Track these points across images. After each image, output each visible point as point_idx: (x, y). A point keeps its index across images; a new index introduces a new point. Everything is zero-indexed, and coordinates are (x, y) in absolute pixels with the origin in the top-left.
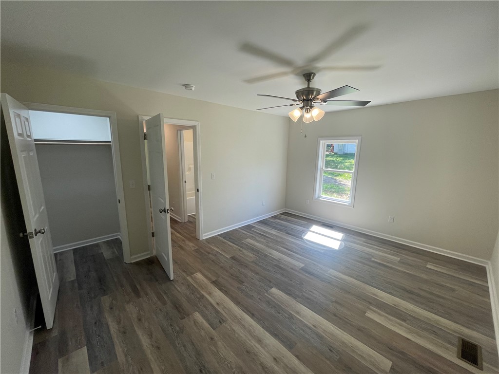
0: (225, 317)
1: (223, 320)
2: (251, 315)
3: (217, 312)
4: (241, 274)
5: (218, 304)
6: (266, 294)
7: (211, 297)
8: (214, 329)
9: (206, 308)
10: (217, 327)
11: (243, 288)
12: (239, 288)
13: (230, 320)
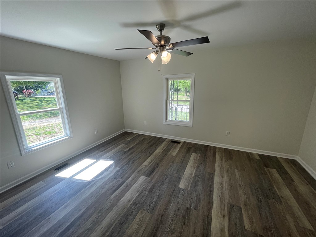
0: (227, 205)
1: (230, 206)
2: (212, 192)
3: (230, 213)
4: (177, 216)
5: (224, 217)
6: (189, 190)
7: (224, 226)
8: (241, 208)
9: (235, 224)
10: (238, 206)
11: (193, 206)
12: (196, 208)
13: (226, 202)
